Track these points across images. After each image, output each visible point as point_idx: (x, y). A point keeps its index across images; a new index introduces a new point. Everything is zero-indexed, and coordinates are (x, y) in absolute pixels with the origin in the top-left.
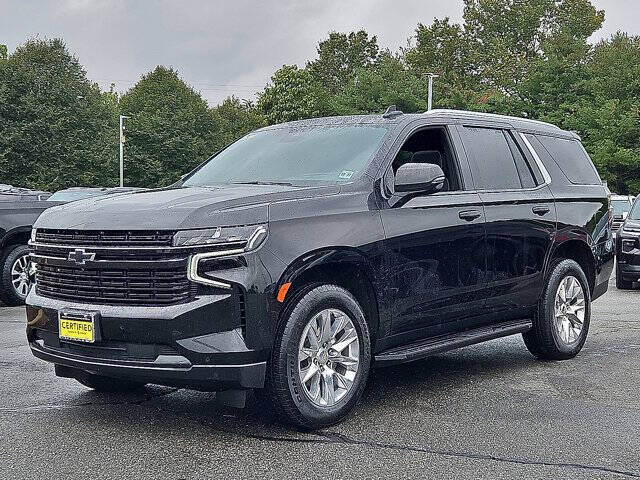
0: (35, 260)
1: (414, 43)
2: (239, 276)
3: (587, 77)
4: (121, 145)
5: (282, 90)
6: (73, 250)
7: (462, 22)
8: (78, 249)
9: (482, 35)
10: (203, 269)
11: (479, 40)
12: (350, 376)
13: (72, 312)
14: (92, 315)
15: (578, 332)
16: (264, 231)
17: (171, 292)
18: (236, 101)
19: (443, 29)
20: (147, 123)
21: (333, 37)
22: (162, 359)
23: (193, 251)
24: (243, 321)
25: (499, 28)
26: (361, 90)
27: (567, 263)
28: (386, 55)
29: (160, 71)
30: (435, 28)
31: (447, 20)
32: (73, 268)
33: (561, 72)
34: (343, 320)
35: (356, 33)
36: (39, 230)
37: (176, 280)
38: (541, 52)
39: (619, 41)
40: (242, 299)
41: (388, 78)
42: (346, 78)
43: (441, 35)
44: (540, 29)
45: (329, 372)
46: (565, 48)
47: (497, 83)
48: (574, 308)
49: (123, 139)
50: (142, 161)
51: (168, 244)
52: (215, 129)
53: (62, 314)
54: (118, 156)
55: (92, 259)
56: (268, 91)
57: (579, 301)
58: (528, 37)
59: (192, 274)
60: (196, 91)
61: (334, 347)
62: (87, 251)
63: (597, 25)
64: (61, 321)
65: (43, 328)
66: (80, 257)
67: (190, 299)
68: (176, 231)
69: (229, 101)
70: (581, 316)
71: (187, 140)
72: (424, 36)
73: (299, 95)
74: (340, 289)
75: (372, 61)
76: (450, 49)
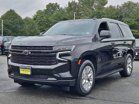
0: (11, 53)
1: (68, 6)
2: (69, 58)
3: (104, 14)
4: (2, 27)
5: (38, 15)
6: (24, 51)
7: (78, 2)
8: (26, 51)
9: (82, 5)
10: (60, 56)
11: (81, 6)
12: (91, 82)
13: (23, 67)
14: (30, 68)
15: (131, 70)
16: (74, 47)
17: (52, 62)
18: (28, 18)
19: (74, 3)
20: (8, 22)
21: (50, 4)
22: (49, 79)
23: (58, 52)
24: (71, 69)
25: (86, 3)
26: (56, 16)
27: (129, 55)
28: (62, 8)
29: (11, 10)
30: (72, 2)
31: (75, 1)
32: (24, 55)
33: (99, 13)
34: (90, 69)
35: (55, 3)
36: (12, 46)
37: (53, 59)
38: (94, 9)
39: (111, 7)
40: (70, 64)
41: (62, 13)
42: (52, 13)
43: (73, 4)
44: (95, 4)
45: (87, 81)
46: (100, 8)
47: (85, 15)
48: (130, 65)
49: (3, 25)
50: (7, 31)
51: (51, 50)
52: (24, 23)
53: (21, 67)
54: (2, 29)
55: (30, 53)
56: (35, 15)
57: (130, 63)
58: (92, 5)
59: (58, 57)
60: (19, 15)
61: (88, 75)
62: (28, 51)
63: (106, 3)
64: (20, 69)
65: (13, 71)
66: (26, 53)
67: (56, 64)
68: (53, 46)
69: (27, 17)
70: (131, 67)
71: (17, 26)
72: (70, 4)
73: (42, 17)
74: (90, 61)
75: (58, 10)
76: (75, 7)
